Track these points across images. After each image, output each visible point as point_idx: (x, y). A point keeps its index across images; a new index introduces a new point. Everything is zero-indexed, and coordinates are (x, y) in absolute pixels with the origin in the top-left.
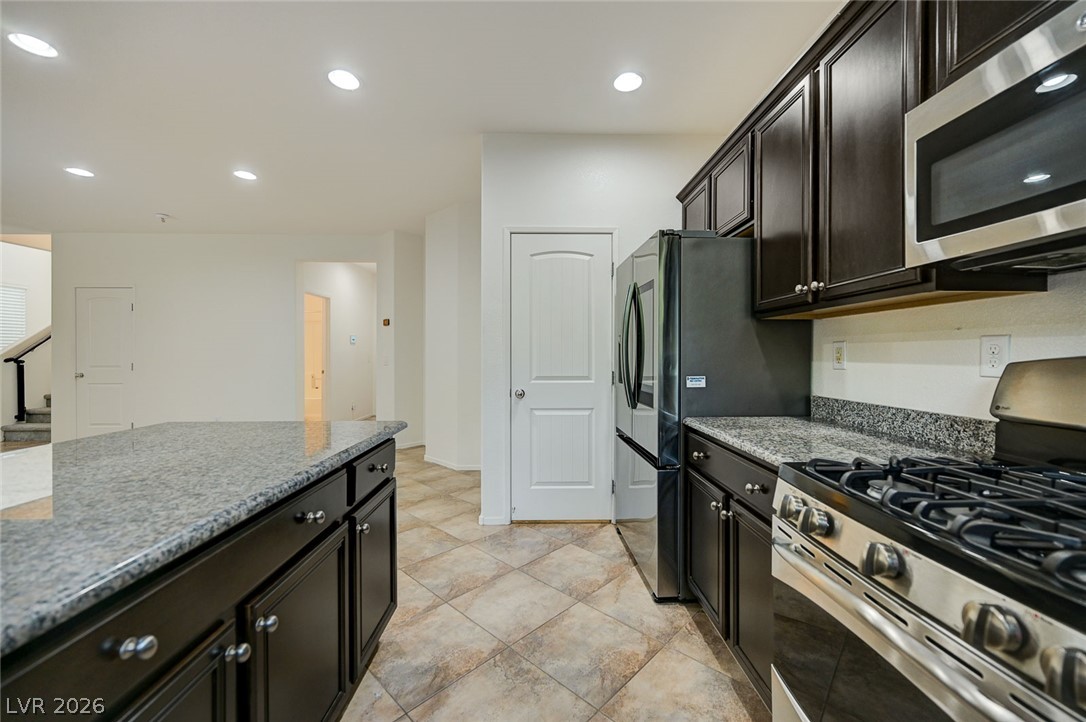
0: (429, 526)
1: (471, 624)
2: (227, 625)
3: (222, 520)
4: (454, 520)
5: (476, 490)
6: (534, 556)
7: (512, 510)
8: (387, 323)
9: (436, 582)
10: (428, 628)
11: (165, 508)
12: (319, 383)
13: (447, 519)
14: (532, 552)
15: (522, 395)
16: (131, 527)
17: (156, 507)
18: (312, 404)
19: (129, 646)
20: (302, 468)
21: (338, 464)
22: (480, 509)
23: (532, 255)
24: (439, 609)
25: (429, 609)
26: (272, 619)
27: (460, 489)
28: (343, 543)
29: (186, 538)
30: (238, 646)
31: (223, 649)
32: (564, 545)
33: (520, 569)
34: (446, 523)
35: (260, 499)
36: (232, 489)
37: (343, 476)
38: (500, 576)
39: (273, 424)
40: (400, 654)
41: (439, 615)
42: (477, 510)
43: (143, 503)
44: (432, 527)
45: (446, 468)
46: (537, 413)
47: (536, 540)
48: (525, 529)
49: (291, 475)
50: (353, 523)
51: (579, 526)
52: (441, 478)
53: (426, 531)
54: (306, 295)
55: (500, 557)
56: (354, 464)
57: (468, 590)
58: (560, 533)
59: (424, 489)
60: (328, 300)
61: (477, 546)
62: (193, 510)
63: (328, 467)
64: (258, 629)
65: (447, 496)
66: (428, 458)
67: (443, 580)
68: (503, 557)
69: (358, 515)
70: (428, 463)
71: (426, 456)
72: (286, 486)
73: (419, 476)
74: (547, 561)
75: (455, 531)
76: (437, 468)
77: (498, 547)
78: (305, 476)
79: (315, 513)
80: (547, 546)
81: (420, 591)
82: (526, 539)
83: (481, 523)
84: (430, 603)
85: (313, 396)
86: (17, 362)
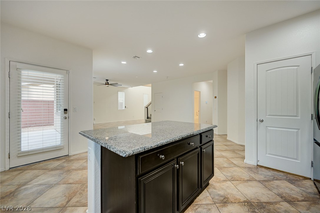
0: (226, 158)
1: (238, 190)
2: (175, 160)
3: (174, 139)
4: (235, 159)
5: (244, 151)
6: (266, 179)
7: (258, 161)
8: (216, 97)
9: (227, 174)
10: (223, 185)
11: (166, 135)
12: (198, 114)
13: (232, 158)
14: (265, 177)
15: (262, 121)
16: (161, 137)
17: (165, 135)
18: (196, 119)
19: (161, 156)
20: (189, 132)
21: (198, 133)
22: (245, 158)
23: (267, 71)
24: (227, 182)
25: (224, 181)
26: (183, 163)
27: (238, 150)
28: (199, 153)
29: (169, 141)
30: (177, 165)
31: (174, 165)
32: (281, 180)
33: (259, 181)
34: (232, 159)
35: (181, 137)
36: (176, 134)
37: (199, 136)
38: (250, 180)
39: (185, 123)
40: (214, 188)
41: (227, 183)
42: (244, 158)
43: (163, 134)
44: (227, 159)
45: (234, 143)
46: (269, 128)
47: (268, 174)
48: (263, 169)
49: (187, 133)
50: (201, 149)
51: (291, 176)
52: (232, 145)
53: (225, 159)
54: (195, 91)
55: (251, 175)
56: (202, 134)
57: (238, 180)
58: (280, 175)
59: (226, 147)
60: (200, 92)
61: (242, 169)
62: (170, 136)
63: (195, 133)
64: (181, 164)
65: (233, 151)
66: (228, 138)
67: (229, 174)
68: (253, 175)
69: (203, 147)
70: (228, 140)
71: (227, 138)
72: (186, 135)
73: (225, 143)
74: (272, 183)
75: (235, 162)
76: (231, 142)
77: (251, 171)
78: (190, 134)
79: (192, 143)
80: (273, 178)
81: (222, 175)
82: (263, 173)
83: (245, 162)
84: (224, 179)
85: (196, 117)
86: (147, 108)
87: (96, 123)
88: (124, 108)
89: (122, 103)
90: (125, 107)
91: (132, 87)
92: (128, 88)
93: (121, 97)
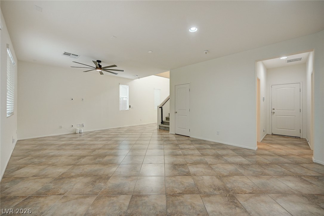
86: (161, 108)
87: (84, 131)
88: (128, 108)
89: (125, 101)
90: (130, 107)
91: (139, 78)
92: (133, 80)
93: (124, 92)
